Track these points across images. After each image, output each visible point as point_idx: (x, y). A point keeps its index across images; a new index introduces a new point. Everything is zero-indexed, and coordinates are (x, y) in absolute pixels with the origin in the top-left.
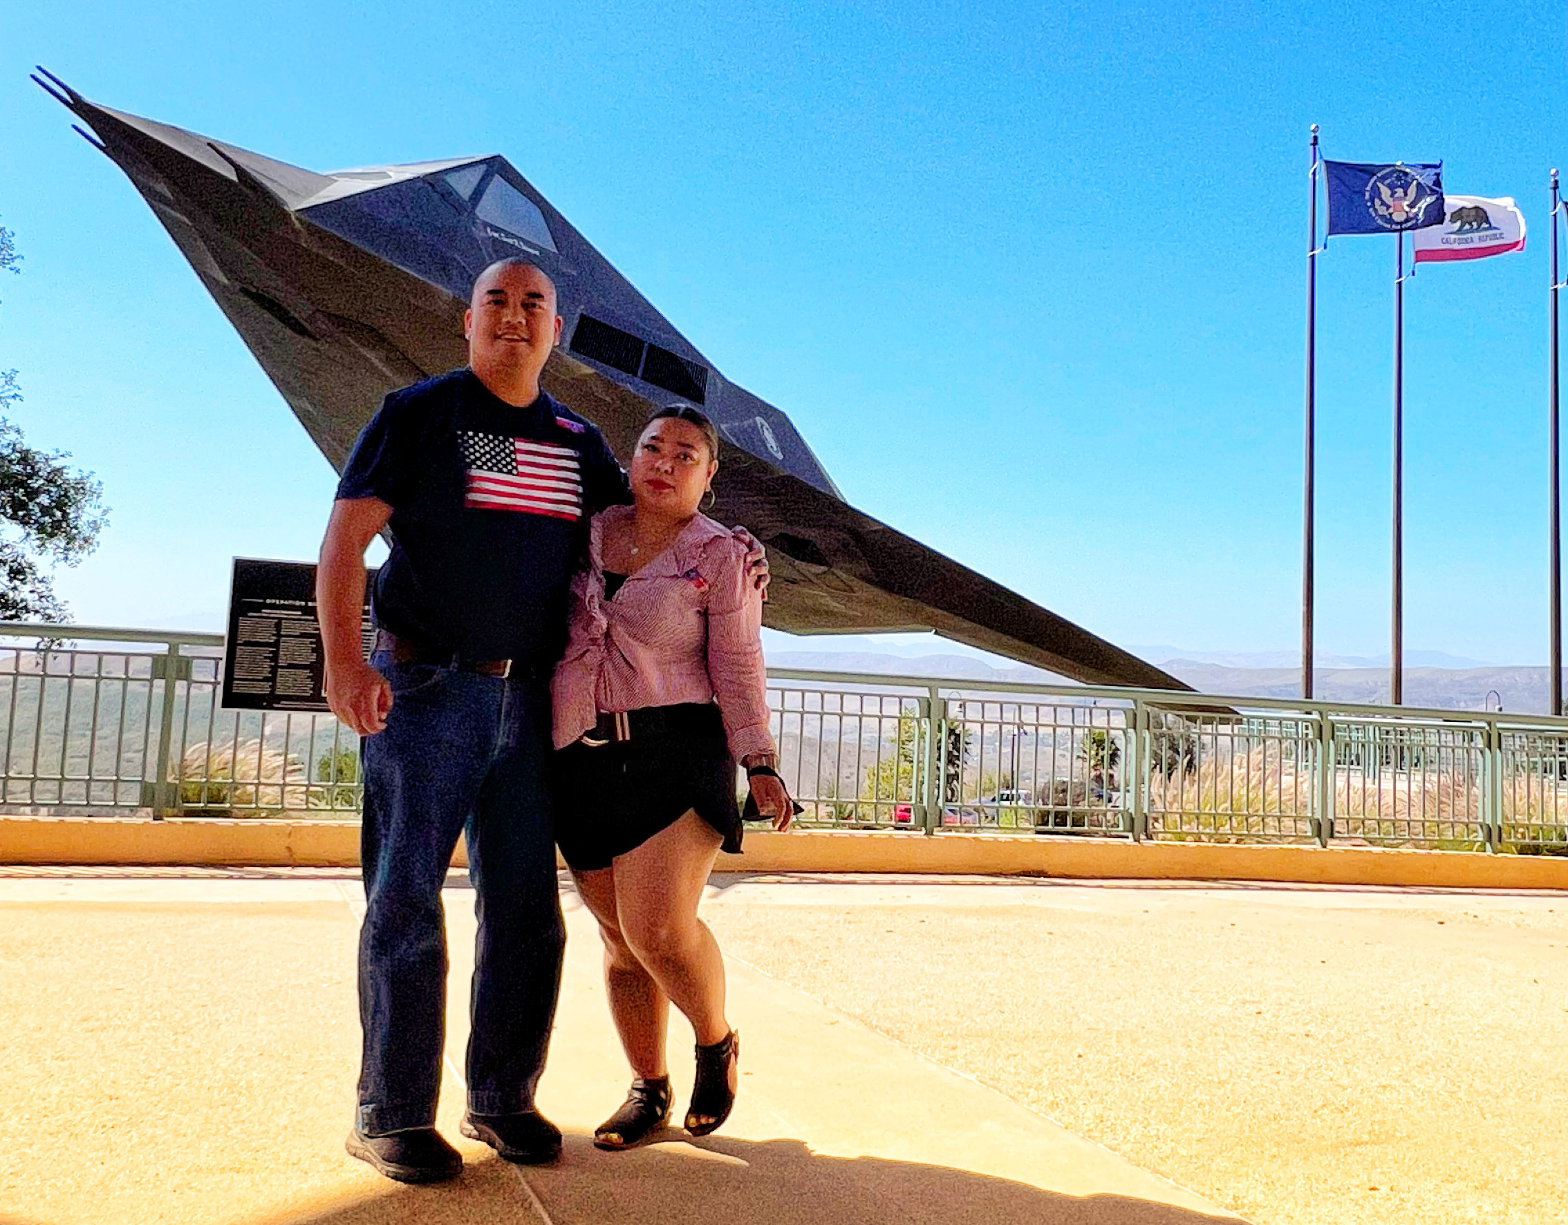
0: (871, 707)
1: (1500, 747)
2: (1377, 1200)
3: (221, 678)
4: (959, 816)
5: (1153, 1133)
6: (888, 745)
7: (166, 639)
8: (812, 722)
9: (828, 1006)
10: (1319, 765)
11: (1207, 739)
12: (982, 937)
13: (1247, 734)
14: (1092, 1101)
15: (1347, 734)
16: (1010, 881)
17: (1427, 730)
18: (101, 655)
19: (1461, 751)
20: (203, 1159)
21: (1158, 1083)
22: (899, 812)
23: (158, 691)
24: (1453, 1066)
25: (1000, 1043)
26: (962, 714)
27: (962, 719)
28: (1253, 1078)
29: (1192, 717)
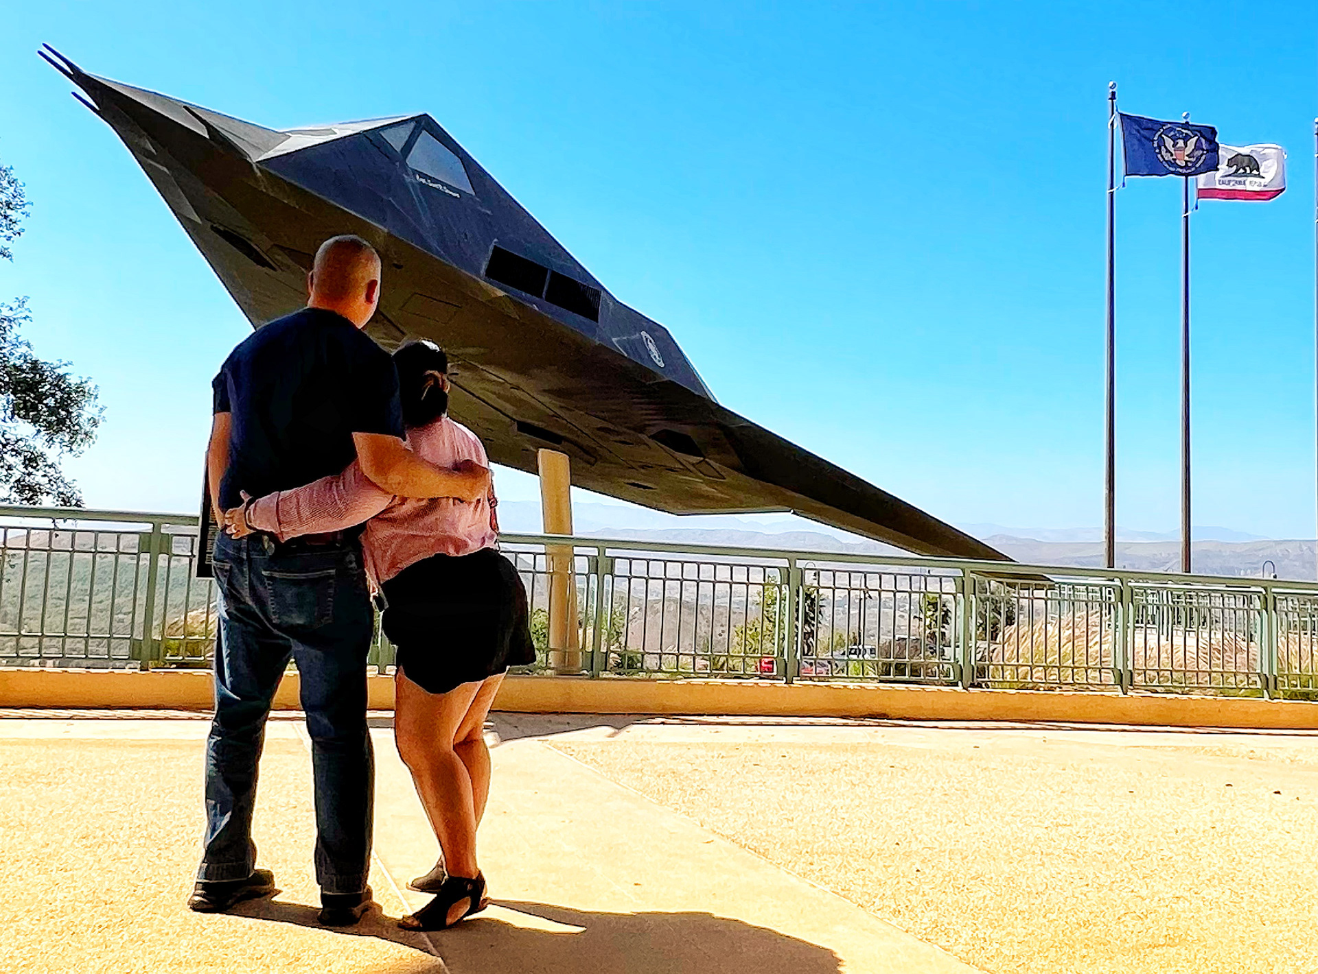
0: (740, 575)
1: (1275, 609)
3: (196, 552)
4: (814, 667)
5: (981, 936)
6: (753, 608)
7: (150, 519)
8: (690, 588)
9: (705, 827)
10: (1120, 624)
11: (1024, 602)
12: (834, 770)
13: (1059, 597)
14: (929, 909)
15: (1144, 598)
16: (859, 722)
18: (97, 532)
19: (1241, 612)
20: (183, 954)
21: (985, 894)
22: (763, 664)
23: (144, 562)
24: (1237, 880)
25: (850, 859)
26: (816, 581)
27: (817, 585)
28: (1065, 889)
29: (1010, 583)
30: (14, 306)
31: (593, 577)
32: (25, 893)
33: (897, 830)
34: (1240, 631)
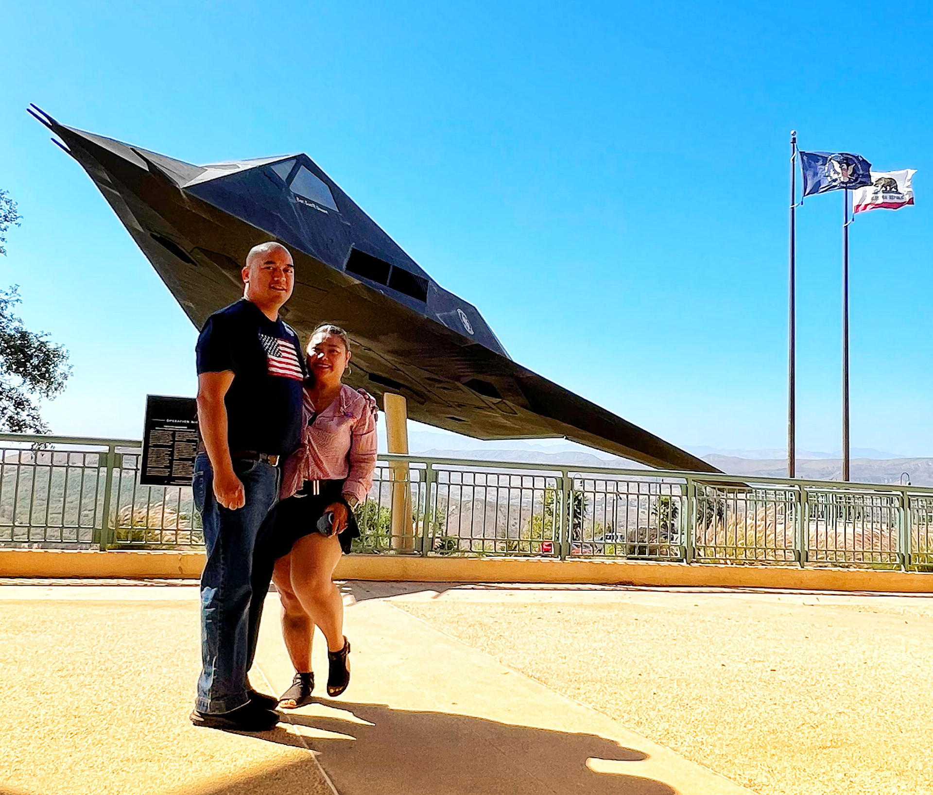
0: (527, 483)
1: (909, 507)
2: (836, 782)
3: (140, 467)
4: (581, 548)
5: (700, 741)
6: (537, 506)
7: (107, 443)
8: (492, 491)
9: (503, 663)
10: (799, 517)
11: (730, 502)
12: (595, 622)
13: (755, 499)
14: (662, 721)
15: (815, 499)
16: (612, 588)
17: (865, 496)
18: (69, 453)
19: (886, 509)
20: (130, 754)
21: (702, 710)
22: (544, 547)
23: (102, 474)
24: (882, 701)
25: (606, 685)
26: (582, 487)
27: (583, 490)
28: (760, 707)
29: (721, 489)
30: (9, 292)
31: (423, 484)
32: (18, 710)
33: (640, 665)
34: (885, 523)
